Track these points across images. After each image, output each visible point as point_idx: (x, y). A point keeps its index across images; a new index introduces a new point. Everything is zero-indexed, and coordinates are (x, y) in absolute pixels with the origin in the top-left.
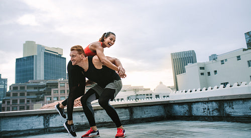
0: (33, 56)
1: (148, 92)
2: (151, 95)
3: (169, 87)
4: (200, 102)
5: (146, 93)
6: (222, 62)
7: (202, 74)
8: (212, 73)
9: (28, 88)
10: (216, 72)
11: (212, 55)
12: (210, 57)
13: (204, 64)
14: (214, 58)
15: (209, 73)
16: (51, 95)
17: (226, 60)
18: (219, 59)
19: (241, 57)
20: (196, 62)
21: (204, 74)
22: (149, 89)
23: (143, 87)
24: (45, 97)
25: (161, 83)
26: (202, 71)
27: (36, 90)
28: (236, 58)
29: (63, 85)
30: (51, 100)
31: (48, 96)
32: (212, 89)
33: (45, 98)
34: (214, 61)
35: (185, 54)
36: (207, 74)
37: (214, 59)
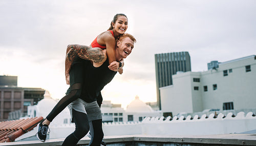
1: (117, 110)
2: (121, 114)
3: (150, 104)
4: (172, 143)
5: (114, 111)
6: (225, 73)
7: (196, 88)
8: (210, 88)
10: (215, 86)
11: (212, 62)
12: (209, 64)
13: (200, 74)
14: (214, 66)
15: (206, 88)
17: (231, 70)
18: (222, 68)
19: (252, 68)
20: (190, 70)
21: (199, 88)
22: (119, 106)
23: (110, 101)
25: (137, 98)
26: (196, 84)
28: (245, 68)
32: (199, 118)
34: (214, 71)
35: (174, 57)
36: (203, 89)
37: (214, 68)
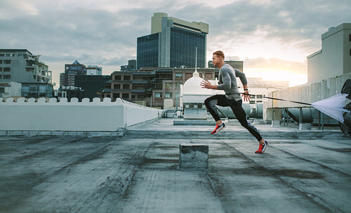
0: (157, 34)
9: (134, 78)
16: (161, 89)
24: (154, 91)
27: (145, 82)
29: (180, 75)
30: (161, 96)
31: (157, 91)
33: (154, 94)
